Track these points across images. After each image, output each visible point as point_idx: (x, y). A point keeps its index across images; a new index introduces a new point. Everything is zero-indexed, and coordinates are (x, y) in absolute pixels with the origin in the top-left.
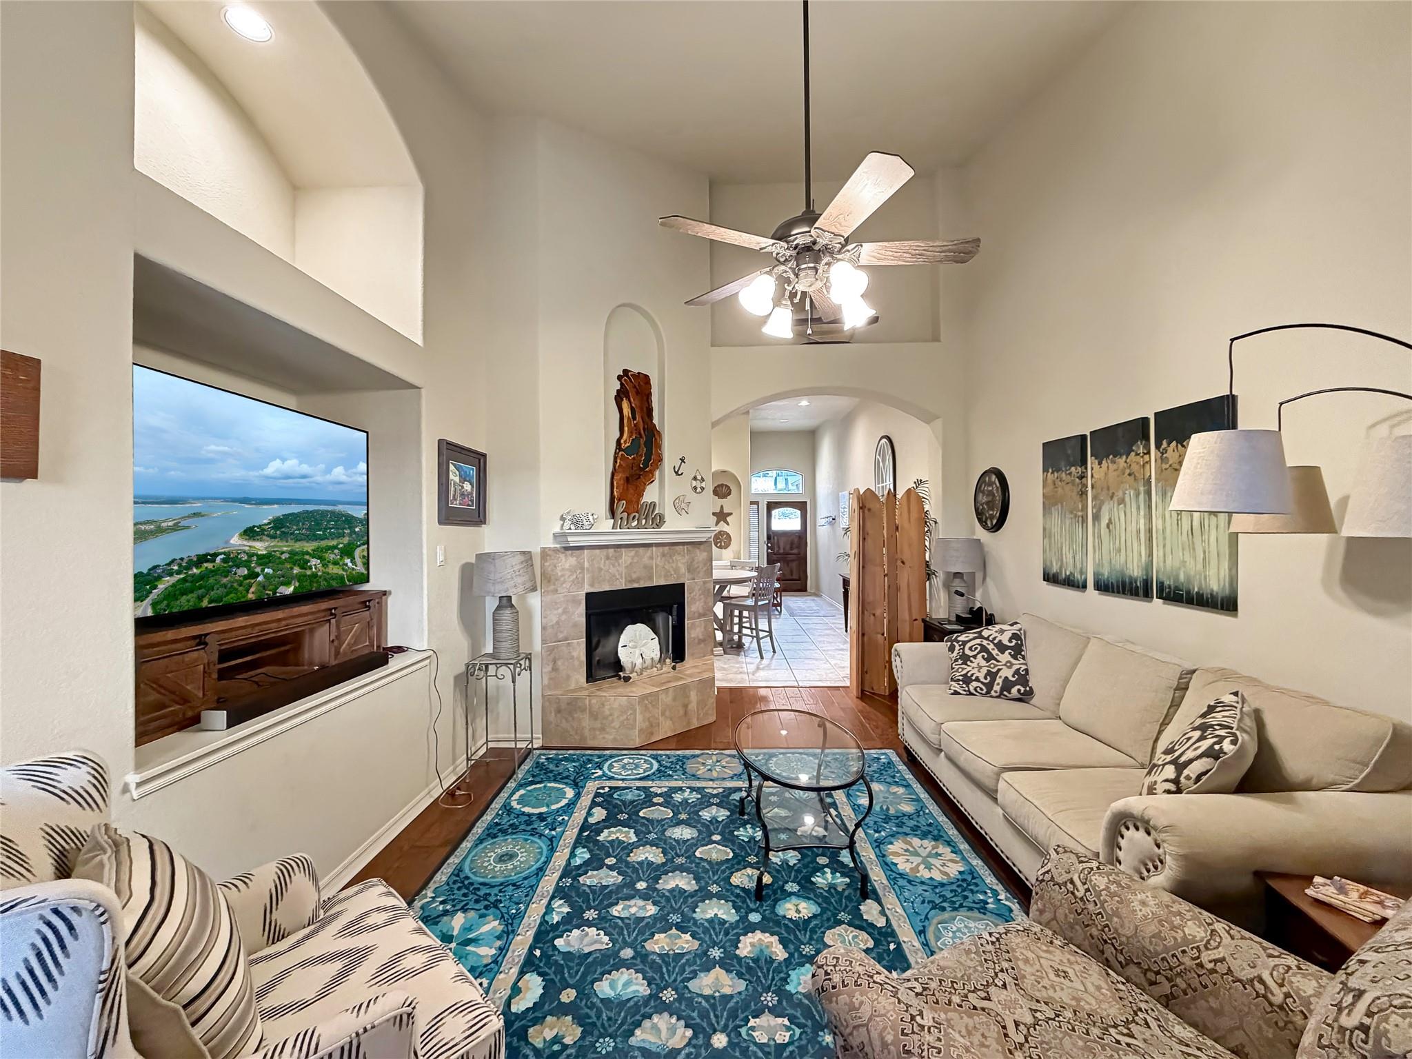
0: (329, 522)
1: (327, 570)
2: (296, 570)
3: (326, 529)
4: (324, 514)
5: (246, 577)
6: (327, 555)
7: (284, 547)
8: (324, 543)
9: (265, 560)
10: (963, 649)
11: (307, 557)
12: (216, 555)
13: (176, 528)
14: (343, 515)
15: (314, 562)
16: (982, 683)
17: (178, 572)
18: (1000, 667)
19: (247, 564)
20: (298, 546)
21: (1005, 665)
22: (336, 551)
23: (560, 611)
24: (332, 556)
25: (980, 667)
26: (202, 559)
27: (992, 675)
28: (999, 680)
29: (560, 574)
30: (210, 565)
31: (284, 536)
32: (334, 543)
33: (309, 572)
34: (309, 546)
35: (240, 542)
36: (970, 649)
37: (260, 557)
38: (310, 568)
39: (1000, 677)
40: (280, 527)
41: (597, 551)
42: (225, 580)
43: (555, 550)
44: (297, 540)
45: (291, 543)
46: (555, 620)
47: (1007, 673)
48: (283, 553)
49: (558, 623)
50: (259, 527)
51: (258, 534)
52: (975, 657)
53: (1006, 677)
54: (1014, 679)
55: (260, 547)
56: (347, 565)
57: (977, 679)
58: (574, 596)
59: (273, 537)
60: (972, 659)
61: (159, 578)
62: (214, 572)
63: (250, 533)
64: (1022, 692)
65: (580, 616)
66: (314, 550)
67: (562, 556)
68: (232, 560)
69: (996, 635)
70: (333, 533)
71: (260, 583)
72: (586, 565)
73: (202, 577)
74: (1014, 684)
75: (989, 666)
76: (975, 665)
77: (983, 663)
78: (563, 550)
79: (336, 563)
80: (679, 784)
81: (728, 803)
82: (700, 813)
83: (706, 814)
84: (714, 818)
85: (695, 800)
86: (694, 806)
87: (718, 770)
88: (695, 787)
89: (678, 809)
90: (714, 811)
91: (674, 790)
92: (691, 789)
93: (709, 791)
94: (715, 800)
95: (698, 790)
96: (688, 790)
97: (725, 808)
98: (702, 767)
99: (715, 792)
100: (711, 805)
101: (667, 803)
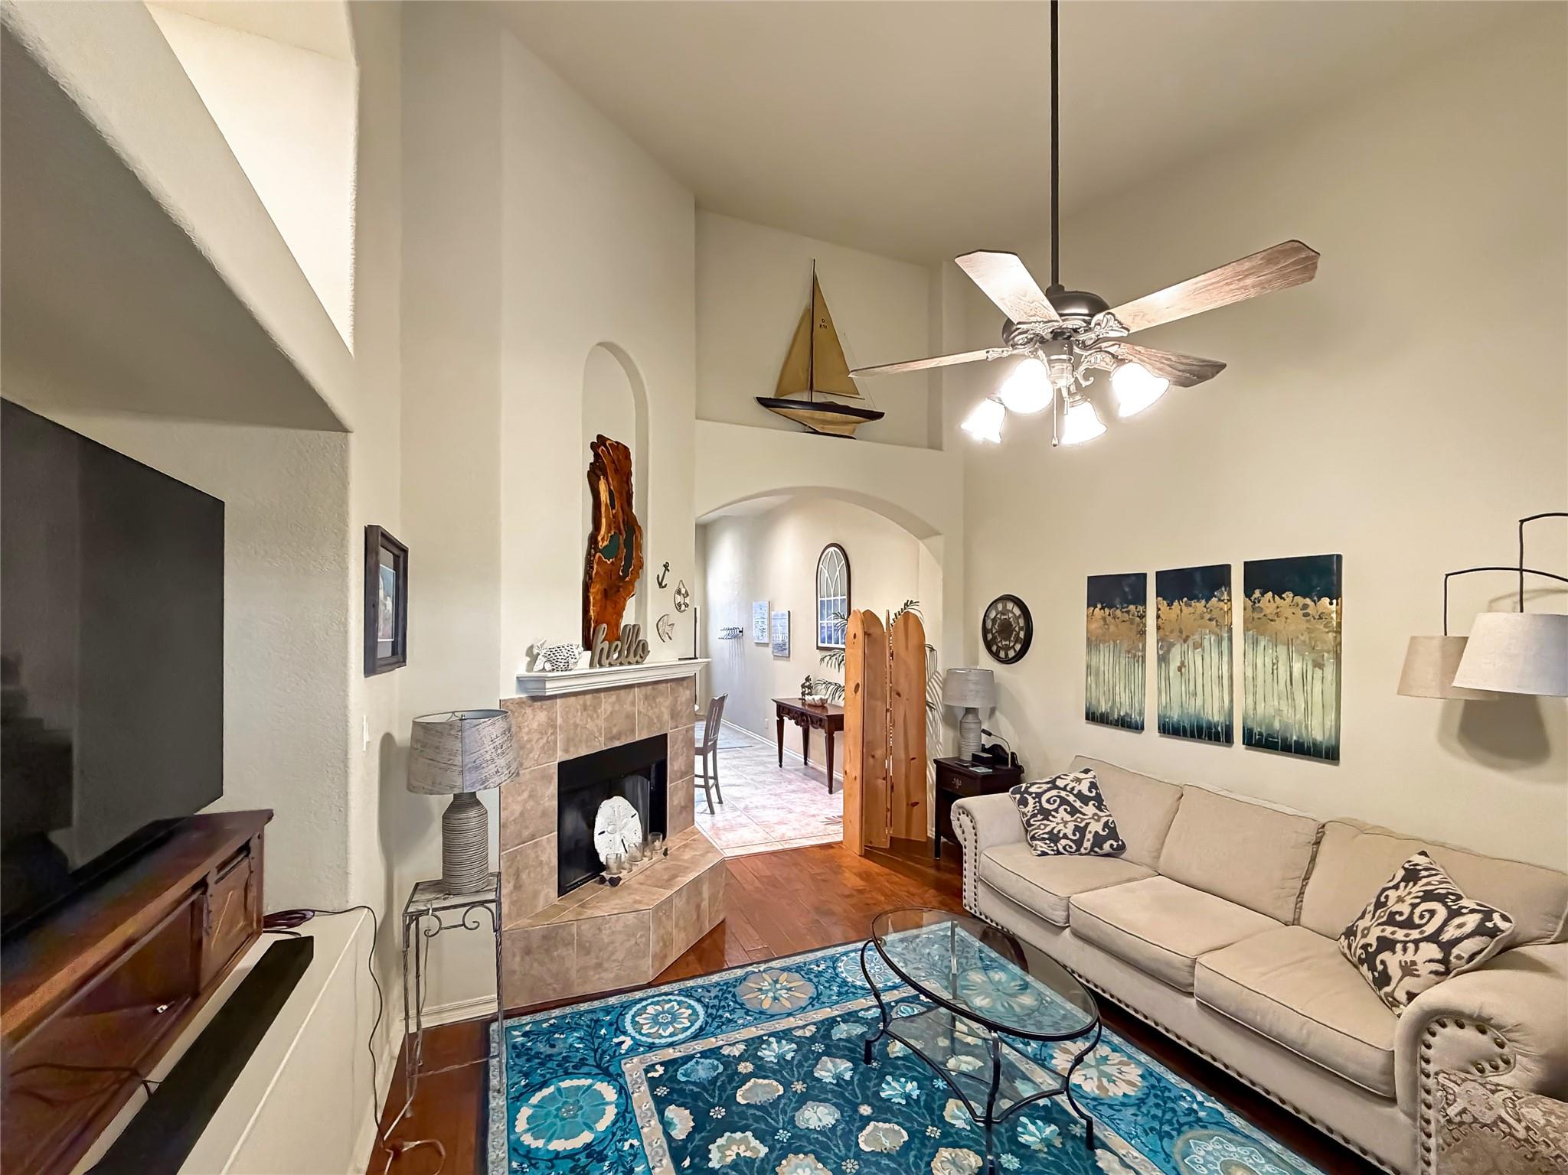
10: (1040, 802)
16: (1071, 840)
18: (1088, 821)
21: (1093, 818)
23: (526, 795)
25: (1066, 823)
27: (1081, 830)
28: (1089, 836)
29: (525, 739)
36: (1048, 801)
39: (1090, 832)
41: (573, 699)
43: (520, 703)
46: (518, 809)
47: (1096, 827)
49: (522, 814)
52: (1056, 810)
53: (1096, 832)
54: (1105, 833)
57: (1065, 837)
58: (544, 770)
60: (1053, 813)
64: (1115, 846)
65: (550, 798)
67: (529, 711)
69: (1073, 784)
72: (559, 721)
74: (1106, 839)
75: (1075, 821)
76: (1058, 820)
77: (1068, 817)
78: (530, 702)
80: (752, 1032)
81: (837, 1047)
82: (816, 1075)
83: (823, 1073)
84: (839, 1078)
85: (792, 1054)
86: (800, 1065)
87: (786, 996)
88: (778, 1032)
89: (783, 1076)
90: (830, 1065)
91: (755, 1044)
92: (775, 1037)
93: (799, 1033)
94: (819, 1048)
95: (784, 1035)
96: (772, 1039)
97: (840, 1058)
98: (763, 997)
99: (808, 1034)
100: (819, 1056)
101: (761, 1070)
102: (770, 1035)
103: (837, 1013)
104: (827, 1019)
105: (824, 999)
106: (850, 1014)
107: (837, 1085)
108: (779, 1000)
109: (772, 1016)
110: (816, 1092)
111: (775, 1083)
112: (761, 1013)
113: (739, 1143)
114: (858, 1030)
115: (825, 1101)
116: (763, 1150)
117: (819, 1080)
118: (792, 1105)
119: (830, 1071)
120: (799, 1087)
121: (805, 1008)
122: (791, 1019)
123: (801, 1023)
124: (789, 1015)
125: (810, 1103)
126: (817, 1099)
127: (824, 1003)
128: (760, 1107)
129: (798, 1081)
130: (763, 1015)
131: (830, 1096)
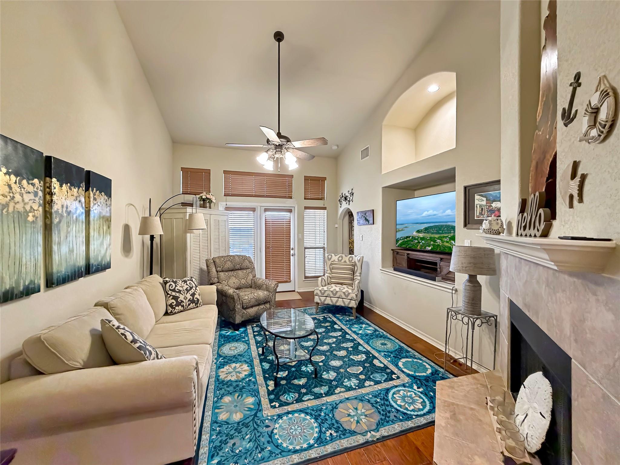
0: (444, 228)
1: (444, 244)
2: (432, 243)
3: (443, 231)
4: (442, 226)
5: (417, 243)
6: (443, 239)
7: (428, 236)
8: (442, 235)
9: (423, 239)
11: (436, 239)
12: (410, 237)
13: (402, 230)
14: (450, 226)
15: (438, 241)
17: (402, 240)
19: (417, 239)
20: (433, 236)
22: (447, 238)
24: (446, 240)
26: (407, 237)
30: (408, 239)
31: (428, 233)
32: (447, 235)
33: (436, 244)
34: (437, 236)
35: (416, 234)
37: (421, 238)
38: (437, 243)
40: (427, 230)
42: (412, 243)
44: (432, 234)
45: (430, 235)
48: (428, 237)
50: (421, 230)
51: (420, 232)
55: (421, 235)
56: (452, 243)
59: (425, 233)
61: (399, 241)
62: (410, 241)
63: (418, 231)
66: (438, 237)
68: (414, 238)
70: (446, 232)
71: (421, 245)
73: (407, 241)
79: (447, 242)
80: (363, 391)
81: (326, 383)
82: (336, 374)
83: (333, 374)
84: (328, 373)
85: (345, 381)
86: (342, 377)
87: (351, 411)
88: (352, 390)
89: (348, 373)
90: (331, 377)
91: (361, 385)
92: (353, 388)
93: (343, 389)
94: (334, 383)
95: (349, 389)
96: (354, 387)
97: (326, 379)
98: (363, 411)
99: (339, 389)
100: (334, 380)
101: (356, 376)
102: (355, 389)
103: (324, 399)
104: (330, 395)
105: (330, 407)
106: (318, 398)
107: (329, 371)
108: (354, 408)
109: (356, 398)
110: (336, 369)
111: (350, 372)
112: (362, 400)
113: (358, 358)
114: (316, 390)
115: (333, 367)
116: (351, 357)
117: (335, 372)
118: (344, 366)
119: (331, 375)
120: (342, 370)
121: (340, 402)
122: (347, 397)
123: (342, 394)
124: (347, 399)
125: (338, 366)
126: (337, 367)
127: (330, 405)
128: (354, 366)
129: (342, 372)
130: (361, 399)
131: (332, 368)
